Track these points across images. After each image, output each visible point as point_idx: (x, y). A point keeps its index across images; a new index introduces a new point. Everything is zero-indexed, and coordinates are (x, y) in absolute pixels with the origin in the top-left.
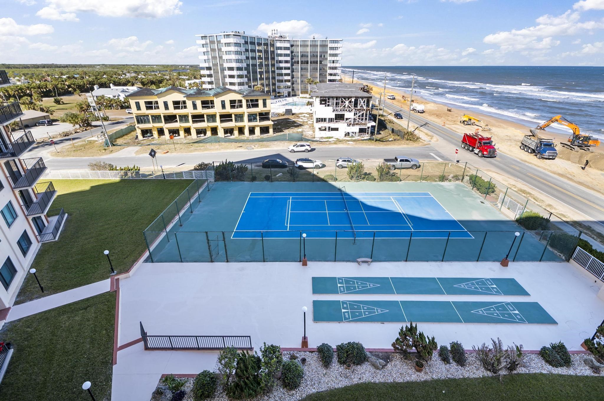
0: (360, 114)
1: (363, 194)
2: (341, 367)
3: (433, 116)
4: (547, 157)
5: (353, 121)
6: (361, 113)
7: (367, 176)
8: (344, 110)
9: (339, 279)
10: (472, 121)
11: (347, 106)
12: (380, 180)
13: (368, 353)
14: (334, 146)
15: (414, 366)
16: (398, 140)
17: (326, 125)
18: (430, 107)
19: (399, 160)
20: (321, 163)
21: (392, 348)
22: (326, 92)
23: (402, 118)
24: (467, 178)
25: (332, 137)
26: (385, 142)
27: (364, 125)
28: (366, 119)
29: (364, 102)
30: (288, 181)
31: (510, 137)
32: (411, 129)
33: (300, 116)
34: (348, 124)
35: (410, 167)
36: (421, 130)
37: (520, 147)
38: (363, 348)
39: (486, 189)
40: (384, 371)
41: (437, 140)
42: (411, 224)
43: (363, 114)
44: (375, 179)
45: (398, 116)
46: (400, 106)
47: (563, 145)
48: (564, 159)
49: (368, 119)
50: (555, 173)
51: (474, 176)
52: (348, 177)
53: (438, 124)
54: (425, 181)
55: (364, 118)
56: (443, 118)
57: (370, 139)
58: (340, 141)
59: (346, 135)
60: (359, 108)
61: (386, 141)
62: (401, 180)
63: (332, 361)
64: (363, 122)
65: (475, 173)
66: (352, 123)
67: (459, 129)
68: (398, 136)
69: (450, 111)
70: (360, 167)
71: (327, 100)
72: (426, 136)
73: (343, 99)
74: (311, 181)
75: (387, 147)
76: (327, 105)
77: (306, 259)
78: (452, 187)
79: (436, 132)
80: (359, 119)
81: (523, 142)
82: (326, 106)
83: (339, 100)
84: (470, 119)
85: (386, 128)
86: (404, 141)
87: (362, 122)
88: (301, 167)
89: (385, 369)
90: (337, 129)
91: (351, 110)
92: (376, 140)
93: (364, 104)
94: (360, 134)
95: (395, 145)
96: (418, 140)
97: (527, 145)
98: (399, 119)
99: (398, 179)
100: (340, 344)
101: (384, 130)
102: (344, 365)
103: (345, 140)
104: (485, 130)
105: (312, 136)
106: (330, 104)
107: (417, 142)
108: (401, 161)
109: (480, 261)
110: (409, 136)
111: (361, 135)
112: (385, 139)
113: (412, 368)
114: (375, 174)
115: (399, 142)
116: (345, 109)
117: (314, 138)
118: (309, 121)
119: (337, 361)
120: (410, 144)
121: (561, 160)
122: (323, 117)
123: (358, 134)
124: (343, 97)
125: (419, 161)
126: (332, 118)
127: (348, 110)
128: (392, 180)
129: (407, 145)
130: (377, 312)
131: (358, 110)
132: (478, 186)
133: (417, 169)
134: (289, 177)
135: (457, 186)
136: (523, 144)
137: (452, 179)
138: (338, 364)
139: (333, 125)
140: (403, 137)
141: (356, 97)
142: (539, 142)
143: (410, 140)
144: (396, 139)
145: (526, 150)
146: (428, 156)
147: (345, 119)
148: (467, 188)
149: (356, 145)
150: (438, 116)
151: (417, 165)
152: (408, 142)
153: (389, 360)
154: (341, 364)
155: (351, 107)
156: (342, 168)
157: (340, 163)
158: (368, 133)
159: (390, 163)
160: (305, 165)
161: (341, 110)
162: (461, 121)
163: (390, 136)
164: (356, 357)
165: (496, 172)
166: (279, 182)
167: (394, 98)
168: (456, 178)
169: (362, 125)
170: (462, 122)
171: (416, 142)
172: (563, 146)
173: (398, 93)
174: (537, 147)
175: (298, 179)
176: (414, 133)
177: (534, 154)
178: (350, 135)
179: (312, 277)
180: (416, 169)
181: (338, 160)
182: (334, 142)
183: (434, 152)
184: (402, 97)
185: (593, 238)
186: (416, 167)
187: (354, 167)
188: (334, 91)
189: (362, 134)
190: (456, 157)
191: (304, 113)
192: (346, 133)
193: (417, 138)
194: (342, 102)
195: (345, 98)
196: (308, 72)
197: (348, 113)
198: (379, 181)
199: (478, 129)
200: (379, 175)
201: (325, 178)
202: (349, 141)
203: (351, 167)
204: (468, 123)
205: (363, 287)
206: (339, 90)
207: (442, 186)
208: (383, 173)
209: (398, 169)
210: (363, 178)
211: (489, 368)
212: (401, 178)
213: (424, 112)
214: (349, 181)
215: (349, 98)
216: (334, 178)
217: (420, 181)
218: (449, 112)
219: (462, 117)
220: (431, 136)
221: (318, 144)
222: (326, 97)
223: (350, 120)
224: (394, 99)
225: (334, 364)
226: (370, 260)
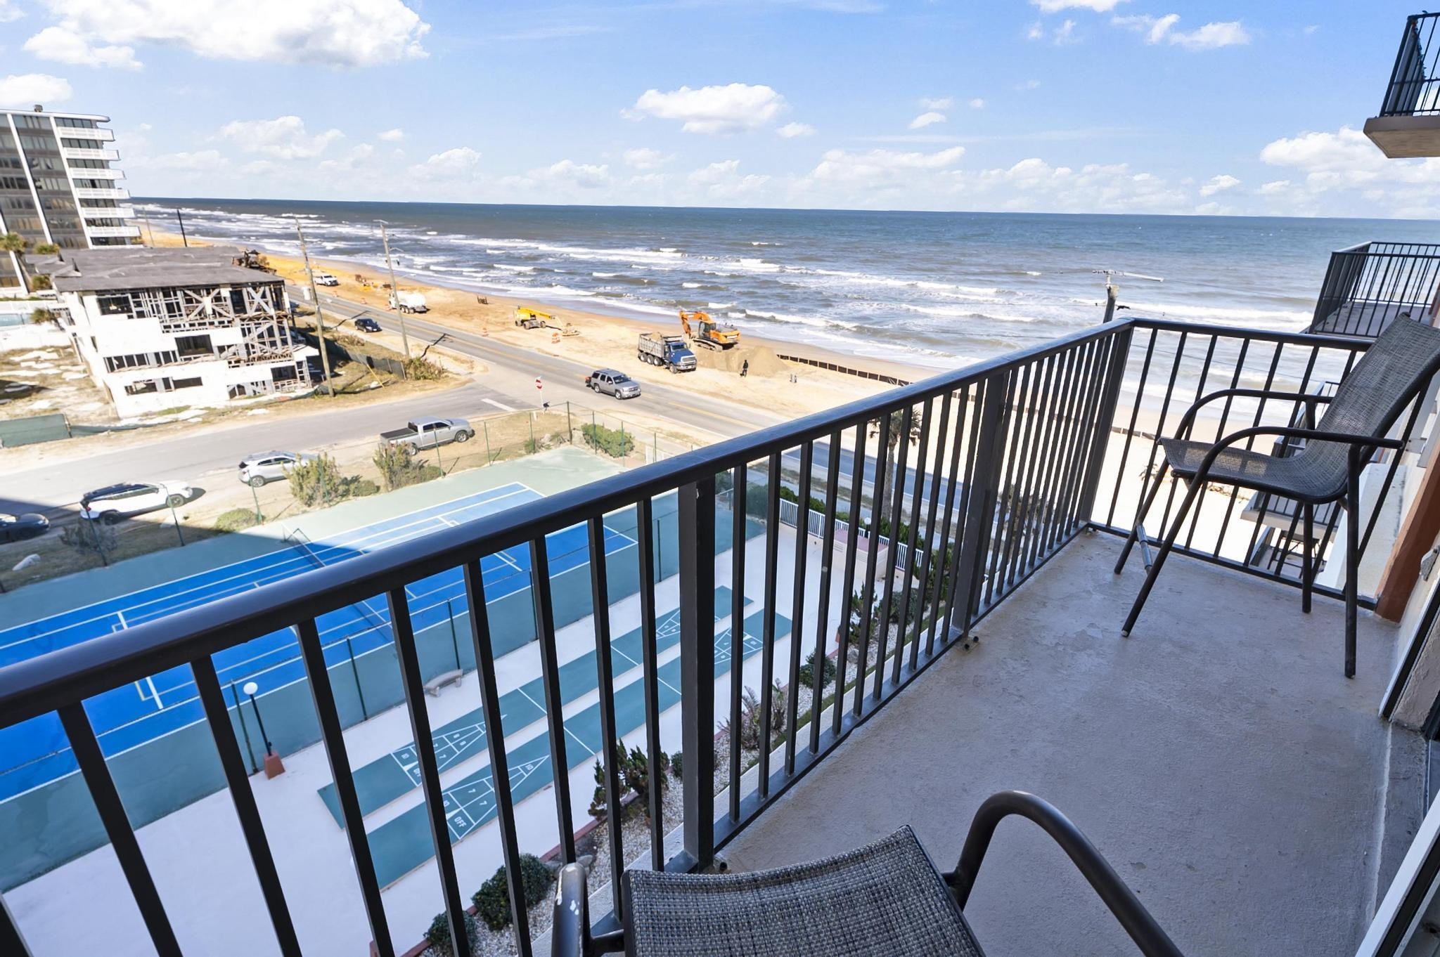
0: (260, 331)
1: (362, 533)
2: (502, 936)
3: (451, 316)
4: (685, 368)
5: (243, 353)
6: (263, 328)
7: (351, 487)
8: (204, 324)
9: (398, 754)
10: (539, 319)
11: (209, 311)
12: (393, 486)
13: (549, 863)
14: (208, 430)
15: (644, 825)
16: (394, 383)
17: (154, 373)
18: (435, 297)
19: (420, 428)
20: (185, 485)
21: (593, 818)
22: (118, 275)
23: (379, 330)
24: (578, 435)
25: (187, 408)
26: (362, 394)
27: (282, 359)
28: (284, 342)
29: (264, 296)
30: (78, 571)
31: (615, 342)
32: (414, 354)
33: (16, 359)
34: (230, 363)
35: (453, 437)
36: (439, 350)
37: (639, 358)
38: (534, 859)
39: (620, 445)
40: (596, 873)
41: (486, 370)
42: (510, 560)
43: (270, 330)
44: (378, 488)
45: (365, 324)
46: (360, 302)
47: (698, 343)
48: (707, 367)
49: (289, 340)
50: (704, 393)
51: (589, 426)
52: (297, 503)
53: (472, 334)
54: (499, 462)
55: (277, 337)
56: (476, 320)
57: (316, 393)
58: (223, 414)
59: (232, 394)
60: (251, 312)
61: (364, 391)
62: (445, 474)
63: (476, 937)
64: (280, 349)
65: (590, 422)
66: (244, 356)
67: (519, 338)
68: (391, 373)
69: (483, 301)
70: (323, 468)
71: (131, 300)
72: (457, 363)
73: (188, 292)
74: (173, 545)
75: (373, 404)
76: (134, 314)
77: (275, 753)
78: (559, 459)
79: (476, 352)
80: (264, 343)
81: (641, 349)
82: (130, 317)
83: (175, 295)
84: (534, 316)
85: (346, 359)
86: (410, 384)
87: (276, 351)
88: (111, 517)
89: (596, 870)
90: (197, 382)
91: (229, 322)
92: (335, 394)
93: (267, 303)
94: (279, 383)
95: (390, 395)
96: (443, 375)
97: (649, 352)
98: (373, 331)
99: (436, 473)
100: (479, 888)
101: (344, 365)
102: (508, 926)
103: (236, 408)
104: (568, 334)
105: (104, 417)
106: (146, 308)
107: (442, 379)
108: (427, 428)
109: (664, 579)
110: (419, 370)
111: (283, 385)
112: (358, 387)
113: (642, 830)
114: (376, 475)
115: (396, 385)
116: (206, 321)
117: (119, 419)
118: (67, 371)
119: (487, 931)
120: (427, 387)
121: (704, 369)
122: (134, 351)
123: (274, 386)
124: (188, 287)
125: (469, 421)
126: (165, 350)
127: (216, 324)
128: (422, 479)
129: (421, 390)
130: (527, 772)
131: (251, 319)
132: (604, 443)
133: (470, 439)
134: (78, 556)
135: (566, 454)
136: (642, 351)
137: (551, 443)
138: (493, 935)
139: (177, 371)
140: (404, 375)
141: (232, 285)
142: (664, 343)
143: (425, 378)
144: (387, 382)
145: (649, 360)
146: (480, 408)
147: (216, 350)
148: (585, 454)
149: (278, 414)
150: (463, 315)
151: (467, 430)
152: (420, 383)
153: (595, 848)
154: (502, 929)
155: (224, 313)
156: (265, 484)
157: (254, 469)
158: (302, 378)
159: (403, 440)
160: (123, 505)
161: (192, 325)
162: (516, 323)
163: (369, 377)
164: (530, 887)
165: (620, 412)
166: (37, 585)
167: (335, 281)
168: (557, 438)
169: (277, 360)
170: (519, 323)
171: (440, 381)
172: (699, 346)
173: (341, 269)
174: (665, 353)
175: (116, 554)
176: (428, 361)
177: (665, 366)
178: (249, 390)
179: (319, 791)
180: (467, 439)
181: (243, 465)
182: (200, 419)
183: (489, 395)
184: (354, 278)
185: (788, 481)
186: (467, 435)
187: (308, 472)
188: (145, 270)
189: (285, 382)
190: (542, 396)
191: (31, 350)
192: (231, 388)
193: (440, 372)
194: (189, 301)
195: (197, 289)
196: (36, 213)
197: (221, 330)
198: (390, 489)
199: (556, 334)
200: (387, 475)
201: (225, 525)
202: (250, 408)
203: (298, 474)
204: (531, 324)
205: (468, 740)
206: (166, 269)
207: (537, 462)
208: (396, 468)
209: (424, 449)
210: (345, 494)
211: (752, 744)
212: (444, 468)
213: (428, 310)
214: (304, 512)
215: (209, 288)
216: (254, 517)
217: (488, 464)
218: (482, 305)
219: (515, 312)
220: (467, 362)
221: (142, 437)
222: (123, 291)
223: (232, 349)
224: (335, 284)
225: (484, 943)
226: (458, 672)
